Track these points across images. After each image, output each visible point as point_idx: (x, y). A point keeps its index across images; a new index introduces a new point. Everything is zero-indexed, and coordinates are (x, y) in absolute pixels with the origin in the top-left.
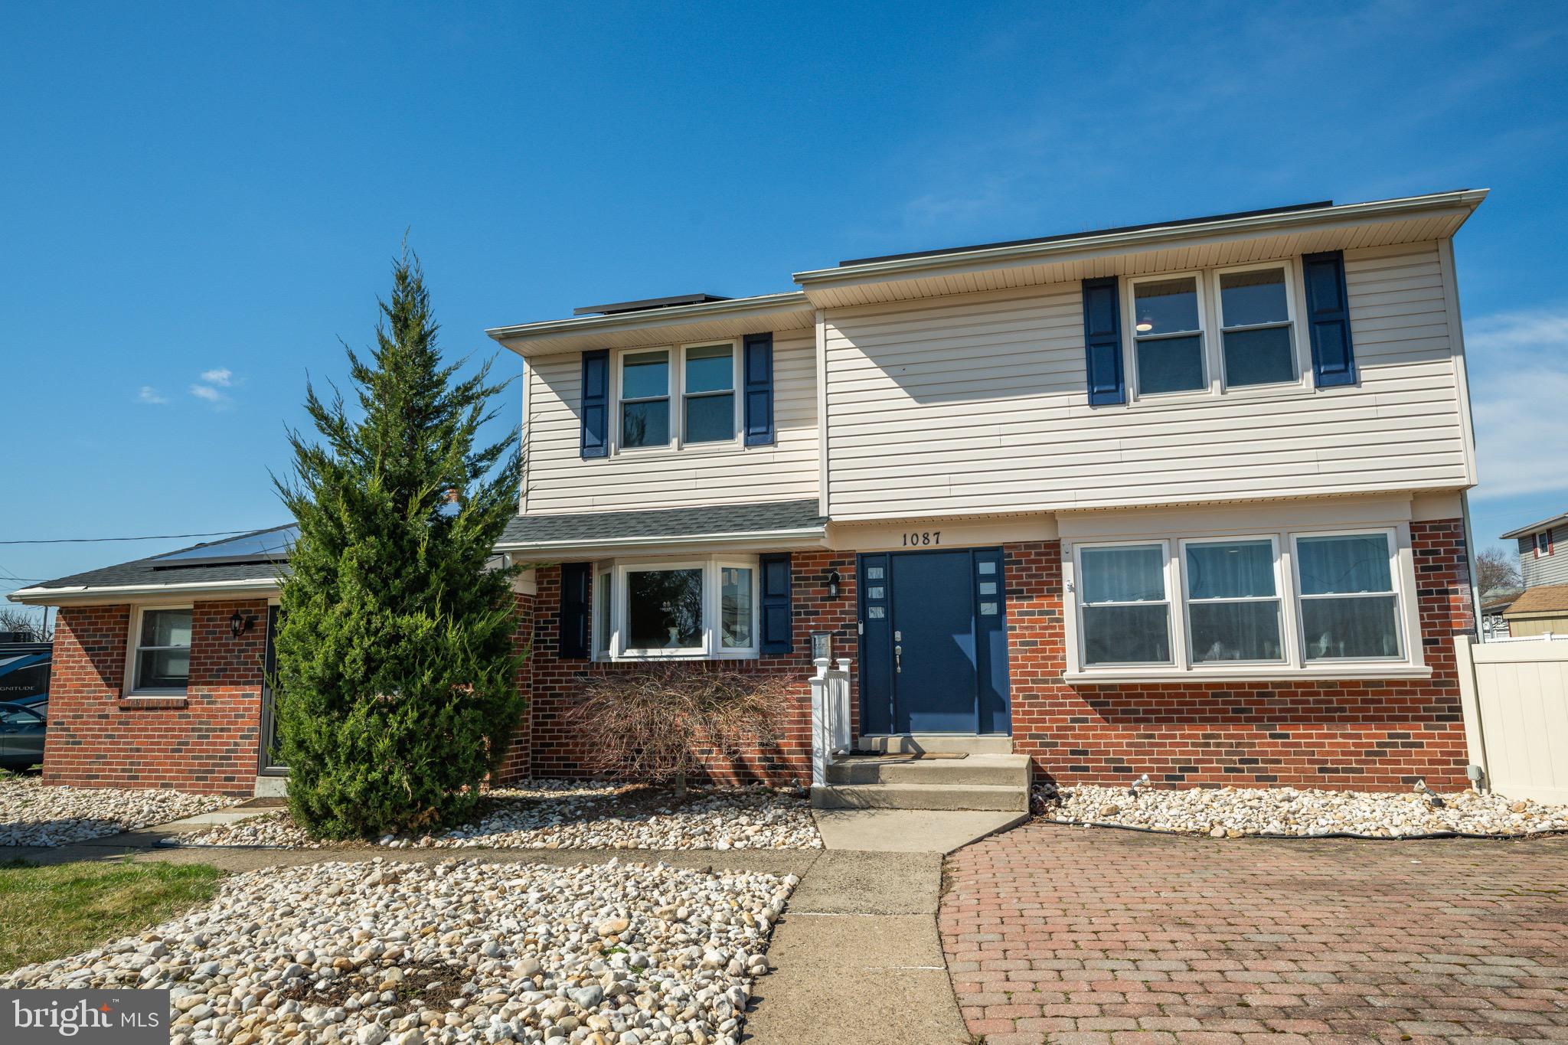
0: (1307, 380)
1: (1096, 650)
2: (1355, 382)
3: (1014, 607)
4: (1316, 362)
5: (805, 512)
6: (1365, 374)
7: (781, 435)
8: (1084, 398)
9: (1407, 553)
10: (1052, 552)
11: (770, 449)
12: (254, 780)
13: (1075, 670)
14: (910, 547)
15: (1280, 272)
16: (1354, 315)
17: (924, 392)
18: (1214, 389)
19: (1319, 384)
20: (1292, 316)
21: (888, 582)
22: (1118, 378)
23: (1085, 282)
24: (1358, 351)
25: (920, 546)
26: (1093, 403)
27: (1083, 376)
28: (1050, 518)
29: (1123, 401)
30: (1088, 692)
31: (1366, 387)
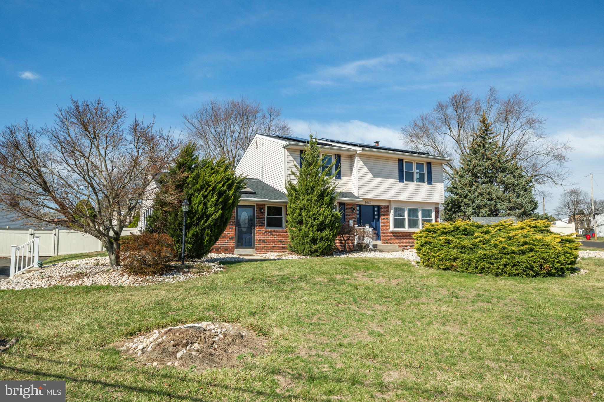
0: (426, 183)
1: (396, 226)
2: (432, 184)
3: (382, 218)
4: (428, 181)
5: (351, 195)
6: (433, 183)
7: (342, 178)
8: (398, 180)
9: (434, 212)
10: (388, 208)
11: (340, 180)
12: (234, 250)
13: (392, 228)
14: (366, 204)
15: (423, 164)
16: (432, 173)
17: (376, 175)
18: (415, 182)
19: (428, 184)
20: (425, 172)
21: (360, 210)
22: (403, 179)
23: (399, 159)
24: (432, 179)
25: (368, 204)
26: (400, 182)
27: (398, 176)
28: (390, 201)
29: (404, 182)
30: (392, 233)
31: (433, 185)
